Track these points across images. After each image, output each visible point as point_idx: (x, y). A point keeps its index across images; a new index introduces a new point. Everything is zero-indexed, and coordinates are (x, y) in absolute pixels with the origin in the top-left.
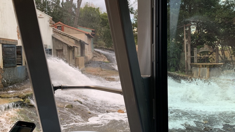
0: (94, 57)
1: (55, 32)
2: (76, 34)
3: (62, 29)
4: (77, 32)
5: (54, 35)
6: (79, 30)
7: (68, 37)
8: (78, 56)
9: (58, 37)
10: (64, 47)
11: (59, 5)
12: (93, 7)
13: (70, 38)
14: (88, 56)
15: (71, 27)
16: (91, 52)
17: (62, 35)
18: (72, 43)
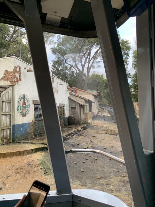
0: (99, 112)
1: (70, 94)
2: (86, 95)
3: (76, 92)
4: (87, 93)
5: (70, 96)
6: (88, 92)
7: (80, 98)
8: (87, 112)
9: (73, 98)
10: (77, 105)
11: (74, 75)
12: (98, 75)
13: (81, 98)
14: (95, 111)
15: (82, 90)
16: (97, 108)
17: (75, 97)
18: (82, 102)
